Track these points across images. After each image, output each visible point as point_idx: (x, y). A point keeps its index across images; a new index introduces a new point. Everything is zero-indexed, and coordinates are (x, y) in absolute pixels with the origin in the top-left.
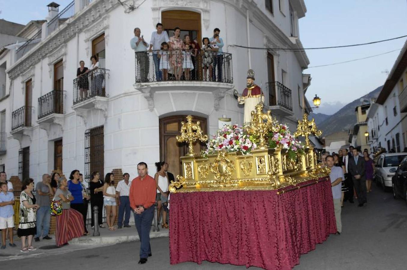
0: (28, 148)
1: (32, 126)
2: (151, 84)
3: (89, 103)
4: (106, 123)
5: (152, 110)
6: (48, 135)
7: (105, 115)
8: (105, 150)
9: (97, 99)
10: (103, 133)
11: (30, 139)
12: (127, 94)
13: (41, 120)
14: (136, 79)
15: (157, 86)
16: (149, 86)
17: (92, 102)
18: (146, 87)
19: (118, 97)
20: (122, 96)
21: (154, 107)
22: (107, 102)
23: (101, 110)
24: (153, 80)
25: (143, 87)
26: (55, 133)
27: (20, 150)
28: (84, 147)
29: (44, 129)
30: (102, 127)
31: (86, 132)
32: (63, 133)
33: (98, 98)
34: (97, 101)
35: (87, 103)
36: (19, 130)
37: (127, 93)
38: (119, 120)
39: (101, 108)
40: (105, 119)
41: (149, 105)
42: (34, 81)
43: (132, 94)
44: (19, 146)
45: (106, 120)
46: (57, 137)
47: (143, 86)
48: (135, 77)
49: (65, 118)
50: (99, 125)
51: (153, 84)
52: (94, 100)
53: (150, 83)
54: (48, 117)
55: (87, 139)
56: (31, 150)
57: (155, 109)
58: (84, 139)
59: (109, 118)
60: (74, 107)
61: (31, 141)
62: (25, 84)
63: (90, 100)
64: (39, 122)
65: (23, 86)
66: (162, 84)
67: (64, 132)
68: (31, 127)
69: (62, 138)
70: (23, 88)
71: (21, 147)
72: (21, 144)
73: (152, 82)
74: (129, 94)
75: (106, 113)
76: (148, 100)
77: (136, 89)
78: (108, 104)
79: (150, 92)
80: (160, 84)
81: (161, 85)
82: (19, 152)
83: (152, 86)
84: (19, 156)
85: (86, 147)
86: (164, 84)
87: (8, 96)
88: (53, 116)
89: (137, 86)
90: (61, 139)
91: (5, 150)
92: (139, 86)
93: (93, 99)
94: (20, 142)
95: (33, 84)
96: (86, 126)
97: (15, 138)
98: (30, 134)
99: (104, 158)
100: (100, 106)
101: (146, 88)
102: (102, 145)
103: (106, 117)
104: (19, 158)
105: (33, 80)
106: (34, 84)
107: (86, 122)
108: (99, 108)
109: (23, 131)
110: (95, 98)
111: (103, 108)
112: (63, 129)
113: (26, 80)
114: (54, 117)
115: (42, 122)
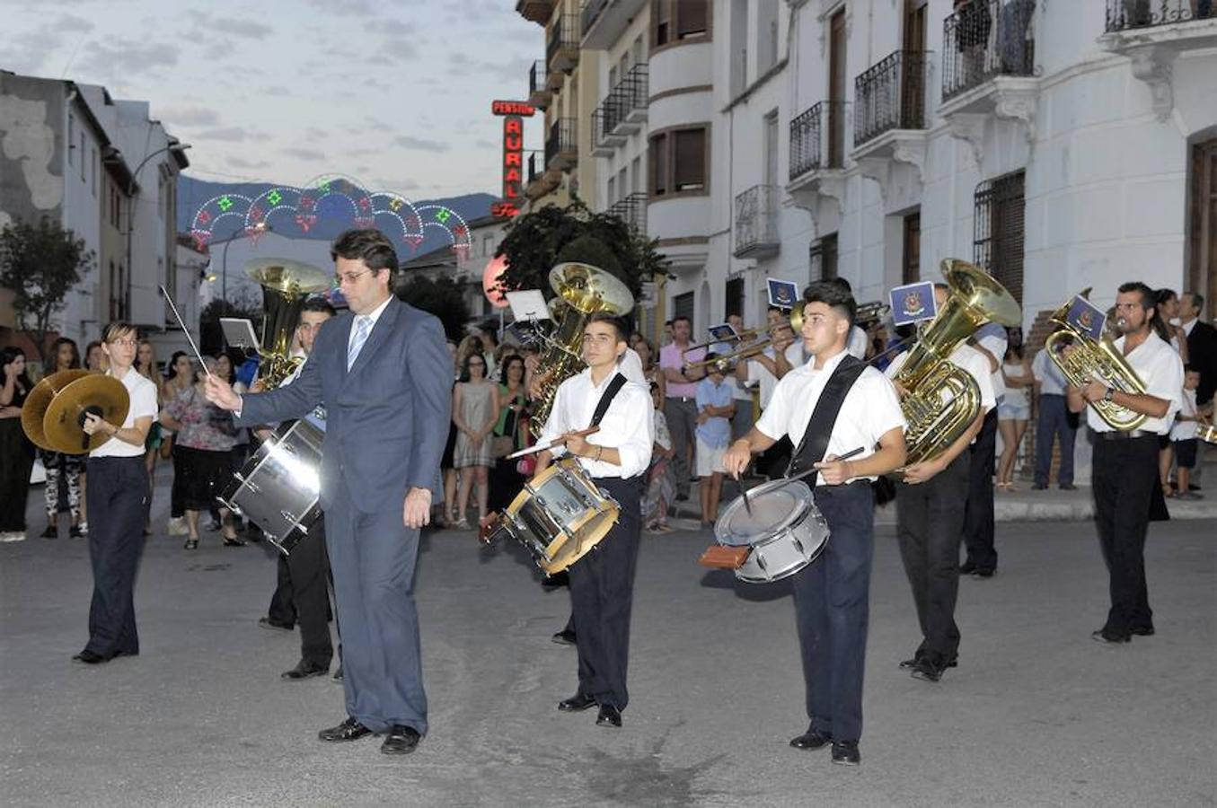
0: (833, 238)
1: (845, 165)
2: (1153, 34)
3: (980, 99)
4: (1031, 161)
5: (1164, 117)
6: (885, 197)
7: (1028, 135)
8: (1026, 249)
9: (1002, 86)
10: (1023, 196)
11: (839, 208)
12: (1088, 67)
13: (863, 149)
14: (1108, 19)
15: (1174, 36)
16: (1147, 39)
17: (988, 96)
18: (1137, 43)
19: (1066, 75)
20: (1075, 71)
21: (1172, 107)
22: (1037, 94)
23: (1015, 118)
24: (1164, 19)
25: (1128, 46)
26: (902, 189)
27: (815, 244)
28: (971, 240)
29: (874, 178)
30: (1020, 175)
31: (978, 191)
32: (922, 191)
33: (1004, 82)
34: (1000, 93)
35: (974, 98)
36: (807, 181)
37: (1091, 63)
38: (1066, 152)
39: (1014, 115)
40: (1027, 148)
41: (1157, 100)
42: (851, 16)
43: (1104, 64)
44: (813, 232)
45: (1032, 152)
46: (907, 204)
47: (1128, 41)
48: (1105, 11)
49: (927, 142)
50: (1012, 167)
51: (1161, 33)
52: (992, 89)
53: (1151, 30)
54: (879, 141)
55: (979, 213)
56: (843, 245)
57: (1175, 112)
58: (972, 212)
59: (1038, 146)
60: (946, 108)
61: (841, 214)
62: (828, 24)
63: (982, 90)
64: (856, 157)
65: (824, 33)
66: (1192, 29)
67: (926, 188)
68: (842, 171)
69: (919, 206)
70: (823, 39)
71: (817, 233)
72: (816, 224)
73: (1159, 24)
74: (1096, 66)
75: (1032, 127)
76: (1152, 85)
77: (1107, 51)
78: (1038, 100)
79: (1154, 58)
80: (1184, 30)
81: (1189, 35)
82: (812, 249)
83: (1157, 39)
84: (811, 262)
85: (977, 240)
86: (1198, 28)
87: (783, 65)
88: (892, 138)
89: (1107, 41)
90: (915, 211)
91: (777, 242)
92: (1116, 43)
93: (989, 86)
94: (813, 218)
95: (847, 26)
96: (980, 171)
97: (798, 207)
98: (837, 193)
99: (1022, 276)
100: (1010, 106)
101: (1136, 47)
102: (1020, 233)
103: (1031, 142)
104: (811, 268)
105: (848, 12)
106: (851, 25)
107: (981, 155)
108: (1009, 114)
109: (819, 183)
110: (995, 83)
111: (1022, 114)
112: (923, 179)
113: (829, 10)
114: (894, 141)
115: (866, 155)
